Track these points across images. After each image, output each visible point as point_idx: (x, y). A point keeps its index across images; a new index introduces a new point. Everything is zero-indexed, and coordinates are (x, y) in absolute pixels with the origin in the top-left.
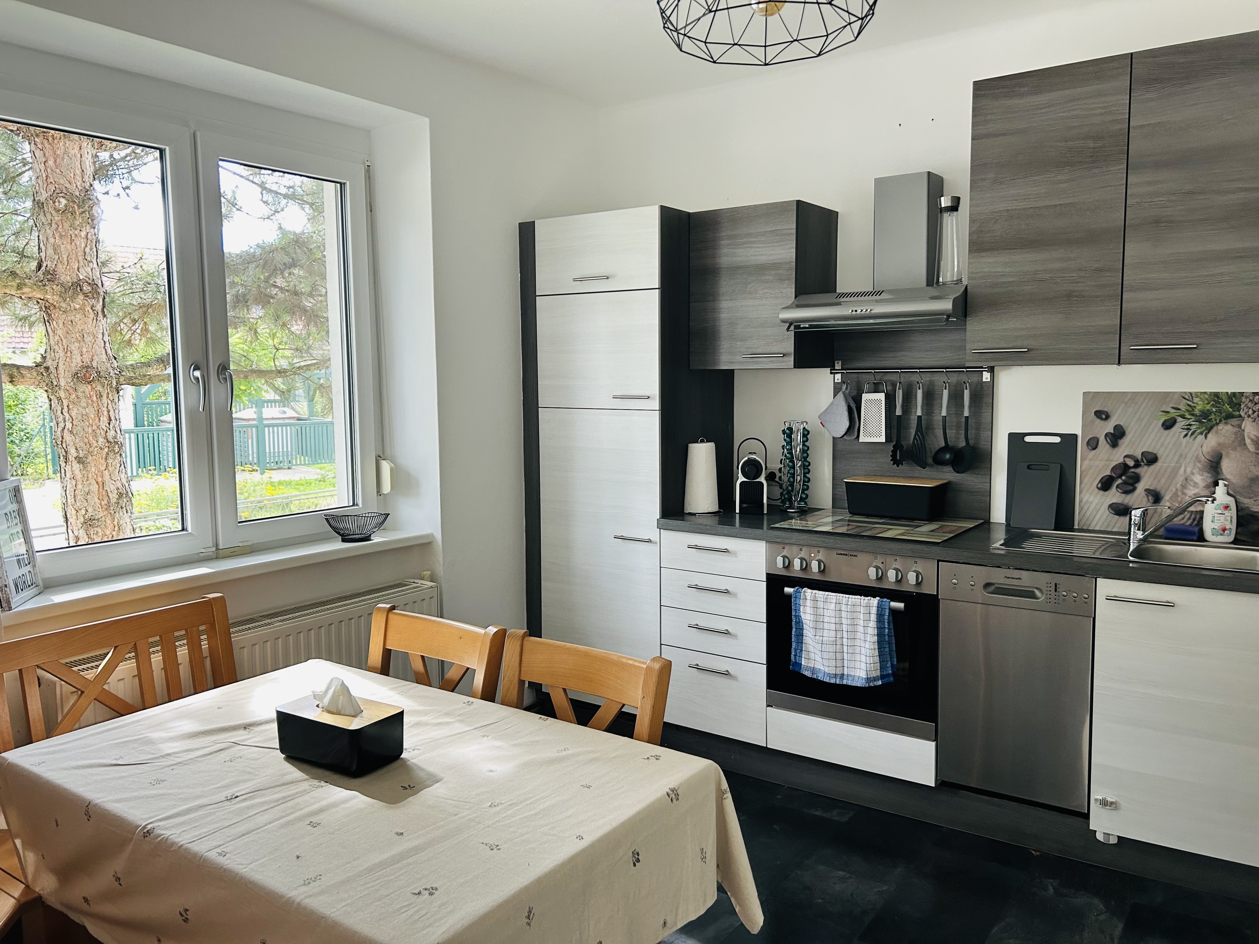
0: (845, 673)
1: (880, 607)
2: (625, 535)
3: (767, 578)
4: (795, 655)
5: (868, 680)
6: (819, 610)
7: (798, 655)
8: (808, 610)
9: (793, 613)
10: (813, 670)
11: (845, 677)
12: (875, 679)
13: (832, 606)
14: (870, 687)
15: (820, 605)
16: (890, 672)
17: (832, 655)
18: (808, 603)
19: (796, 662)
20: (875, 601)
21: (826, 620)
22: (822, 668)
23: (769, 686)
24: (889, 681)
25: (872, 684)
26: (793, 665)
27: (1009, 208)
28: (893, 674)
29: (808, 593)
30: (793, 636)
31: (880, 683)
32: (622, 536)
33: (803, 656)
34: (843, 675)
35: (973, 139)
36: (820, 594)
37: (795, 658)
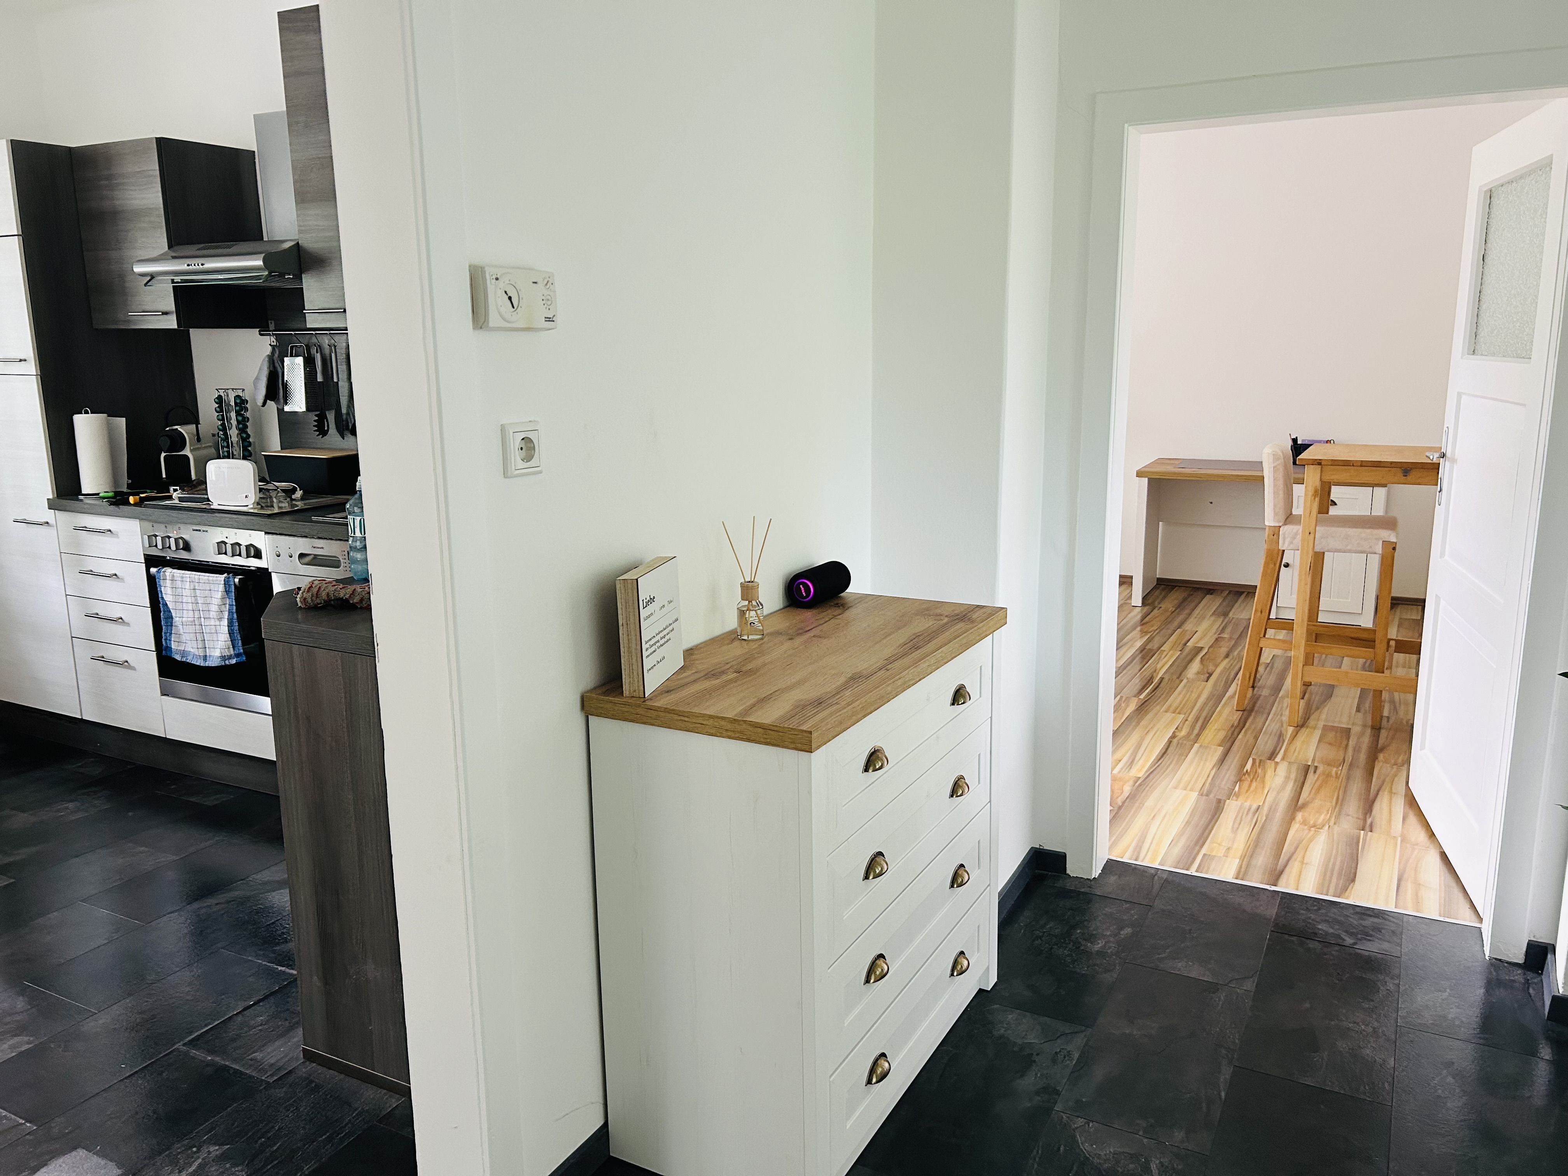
0: (208, 654)
1: (226, 583)
2: (30, 518)
3: (145, 559)
4: (166, 639)
5: (223, 658)
6: (178, 590)
7: (168, 638)
8: (169, 591)
9: (160, 596)
10: (184, 653)
11: (208, 658)
12: (230, 657)
13: (187, 586)
14: (226, 665)
15: (179, 584)
16: (242, 651)
17: (192, 635)
18: (168, 583)
19: (167, 647)
20: (221, 578)
21: (184, 601)
22: (192, 650)
23: (161, 675)
24: (242, 660)
25: (227, 662)
26: (165, 650)
27: (320, 156)
28: (245, 652)
29: (169, 571)
30: (162, 619)
31: (234, 661)
32: (25, 520)
33: (173, 639)
34: (206, 656)
35: (284, 77)
36: (178, 573)
37: (166, 643)
